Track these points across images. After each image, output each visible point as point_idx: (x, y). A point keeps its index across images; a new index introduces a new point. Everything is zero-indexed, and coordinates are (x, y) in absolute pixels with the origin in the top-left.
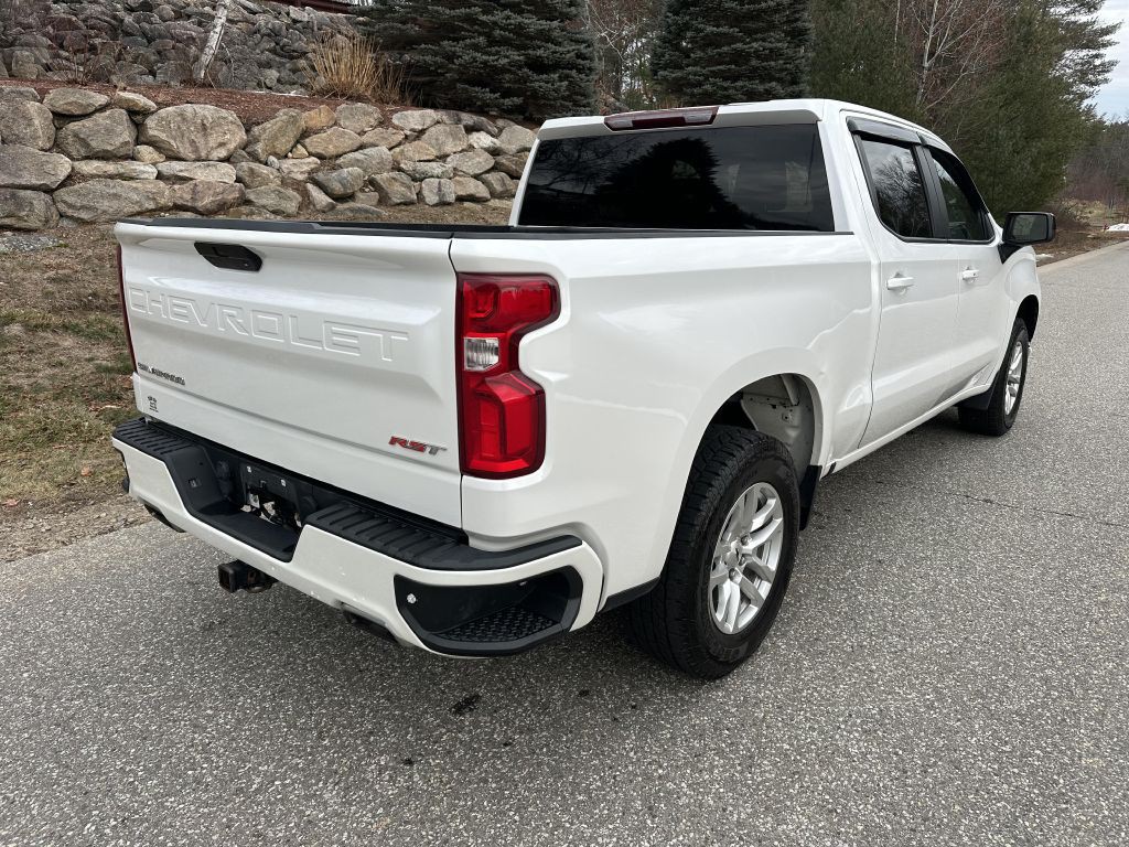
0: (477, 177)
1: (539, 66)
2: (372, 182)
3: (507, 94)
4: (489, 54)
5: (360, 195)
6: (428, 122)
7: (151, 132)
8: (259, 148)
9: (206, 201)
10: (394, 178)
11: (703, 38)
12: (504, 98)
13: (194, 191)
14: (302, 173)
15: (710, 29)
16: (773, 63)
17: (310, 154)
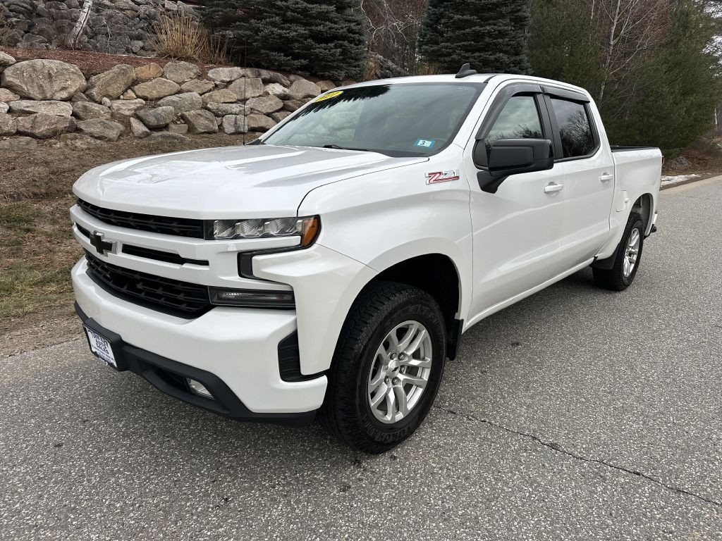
0: (268, 115)
1: (319, 38)
2: (183, 117)
3: (296, 57)
4: (282, 29)
5: (173, 126)
6: (235, 76)
7: (8, 79)
8: (94, 92)
9: (42, 129)
10: (199, 114)
11: (453, 23)
12: (294, 60)
13: (34, 122)
14: (129, 110)
15: (457, 17)
16: (500, 40)
17: (138, 97)
